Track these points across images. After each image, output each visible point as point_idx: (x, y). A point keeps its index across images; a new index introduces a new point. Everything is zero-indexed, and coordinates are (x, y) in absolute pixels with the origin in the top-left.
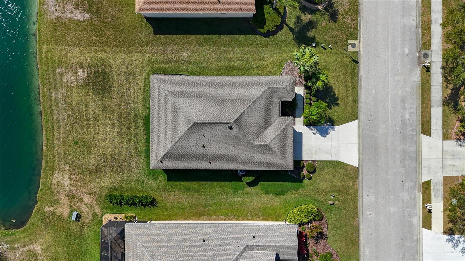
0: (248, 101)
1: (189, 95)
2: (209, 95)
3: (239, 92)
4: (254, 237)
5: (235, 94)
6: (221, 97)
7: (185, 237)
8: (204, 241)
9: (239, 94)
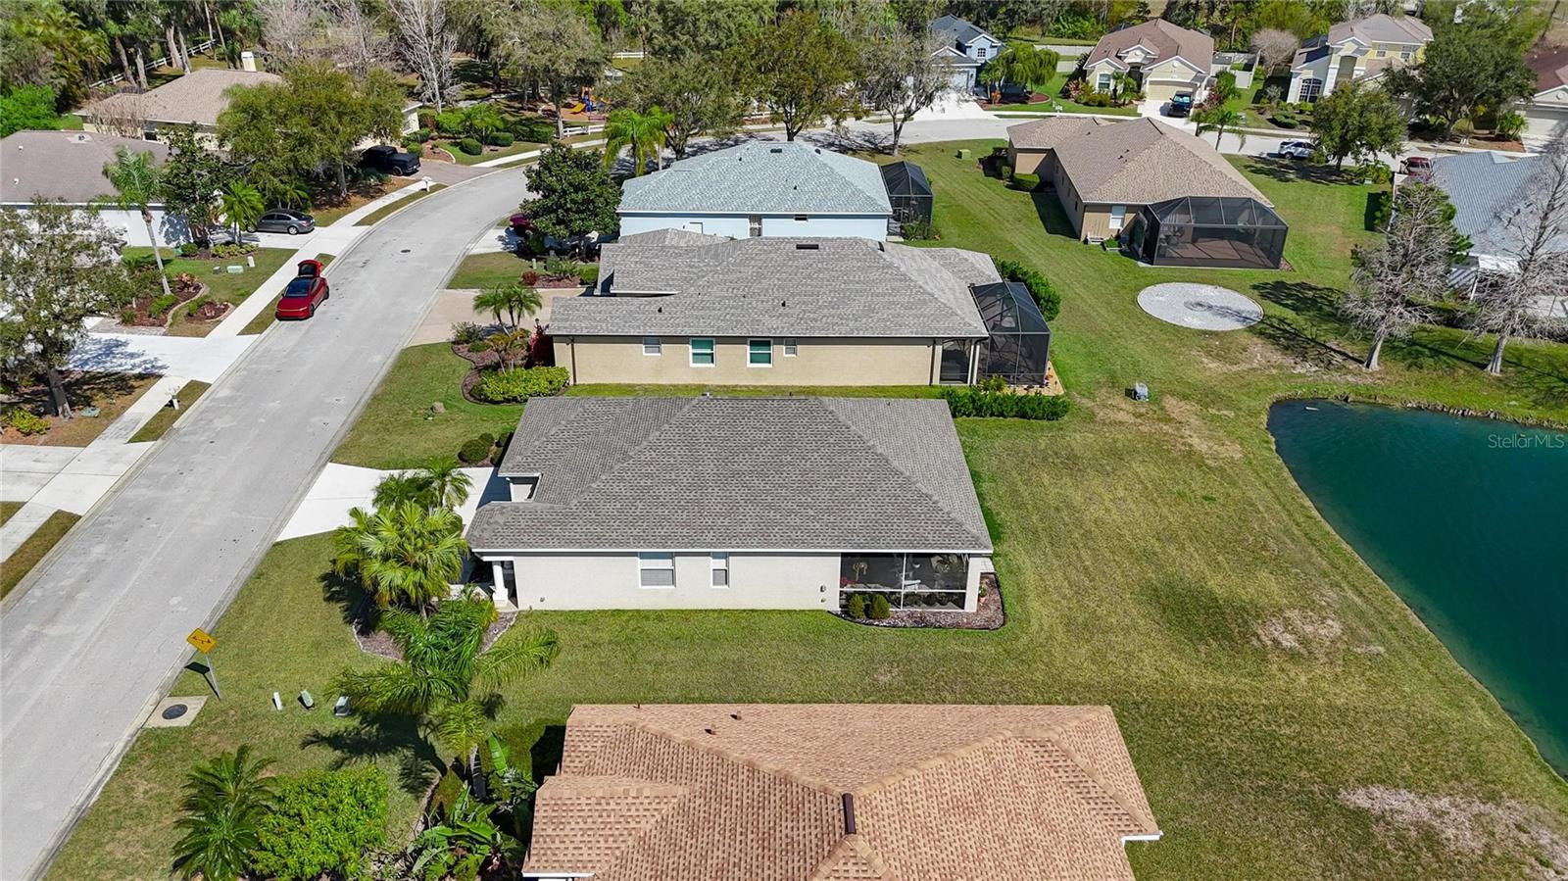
0: (643, 458)
1: (842, 478)
2: (776, 478)
3: (673, 489)
4: (660, 311)
5: (685, 481)
6: (735, 474)
7: (833, 312)
8: (784, 305)
9: (673, 482)
